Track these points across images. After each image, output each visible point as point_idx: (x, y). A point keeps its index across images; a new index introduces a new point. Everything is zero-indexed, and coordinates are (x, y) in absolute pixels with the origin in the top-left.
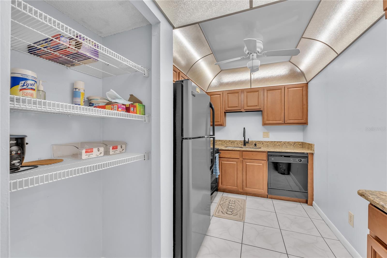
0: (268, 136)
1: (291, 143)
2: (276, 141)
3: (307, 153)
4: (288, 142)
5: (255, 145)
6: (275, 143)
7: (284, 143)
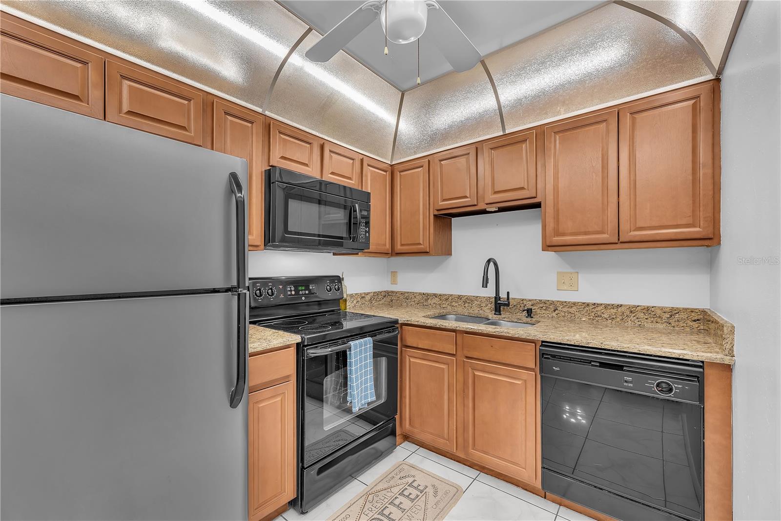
0: (574, 287)
1: (659, 312)
2: (601, 302)
3: (703, 362)
4: (648, 309)
5: (529, 312)
6: (599, 308)
7: (631, 312)
